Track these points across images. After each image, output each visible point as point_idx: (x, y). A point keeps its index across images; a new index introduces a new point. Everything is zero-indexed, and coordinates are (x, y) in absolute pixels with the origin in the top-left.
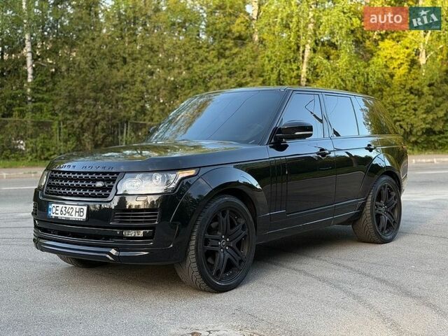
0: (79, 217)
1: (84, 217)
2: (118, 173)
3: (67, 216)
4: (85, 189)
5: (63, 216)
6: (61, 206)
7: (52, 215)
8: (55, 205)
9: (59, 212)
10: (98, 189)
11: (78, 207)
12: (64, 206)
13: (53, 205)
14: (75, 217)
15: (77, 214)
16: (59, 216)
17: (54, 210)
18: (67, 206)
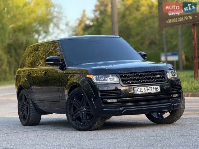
0: (156, 91)
1: (159, 90)
2: (163, 71)
3: (149, 91)
4: (152, 79)
5: (146, 92)
6: (143, 88)
7: (138, 92)
8: (139, 88)
9: (143, 90)
10: (158, 78)
11: (154, 87)
12: (146, 87)
13: (137, 88)
14: (154, 91)
15: (155, 90)
16: (144, 92)
17: (139, 90)
18: (148, 87)
